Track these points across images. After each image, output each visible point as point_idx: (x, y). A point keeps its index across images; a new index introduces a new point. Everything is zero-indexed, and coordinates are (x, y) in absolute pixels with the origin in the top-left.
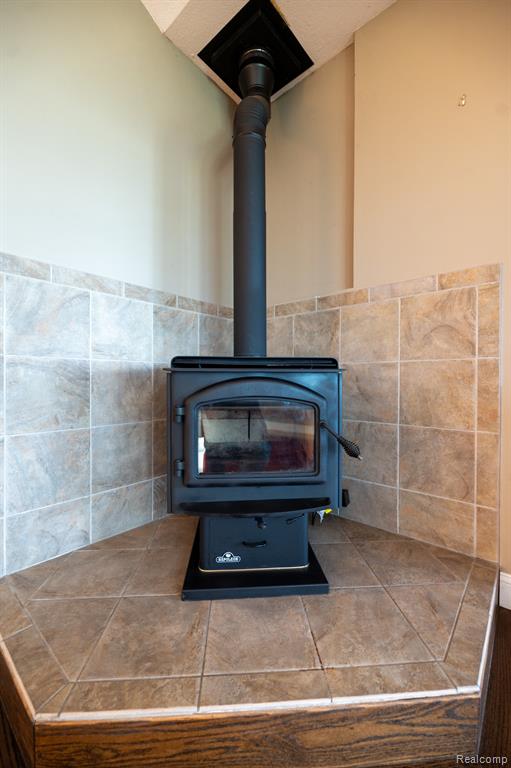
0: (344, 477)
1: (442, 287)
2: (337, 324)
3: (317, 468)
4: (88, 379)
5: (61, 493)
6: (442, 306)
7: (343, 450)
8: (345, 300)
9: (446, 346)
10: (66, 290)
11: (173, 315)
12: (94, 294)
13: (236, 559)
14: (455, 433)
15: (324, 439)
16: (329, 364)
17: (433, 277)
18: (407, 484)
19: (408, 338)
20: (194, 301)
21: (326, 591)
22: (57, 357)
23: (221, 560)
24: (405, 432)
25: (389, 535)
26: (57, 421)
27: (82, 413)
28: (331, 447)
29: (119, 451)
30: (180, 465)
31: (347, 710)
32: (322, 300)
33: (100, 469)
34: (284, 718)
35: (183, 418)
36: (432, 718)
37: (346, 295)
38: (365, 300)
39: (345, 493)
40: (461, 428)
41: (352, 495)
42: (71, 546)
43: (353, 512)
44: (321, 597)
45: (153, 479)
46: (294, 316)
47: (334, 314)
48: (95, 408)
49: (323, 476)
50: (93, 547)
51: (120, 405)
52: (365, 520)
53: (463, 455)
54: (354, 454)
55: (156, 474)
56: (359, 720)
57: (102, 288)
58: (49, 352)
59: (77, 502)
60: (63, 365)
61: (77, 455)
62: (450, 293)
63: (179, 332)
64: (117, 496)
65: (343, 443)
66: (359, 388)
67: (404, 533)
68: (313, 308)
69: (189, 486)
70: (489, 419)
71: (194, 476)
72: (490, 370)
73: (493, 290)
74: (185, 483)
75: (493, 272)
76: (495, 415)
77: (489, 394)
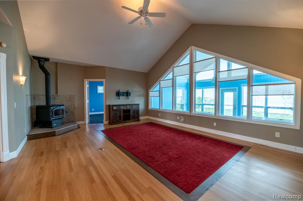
2: (55, 99)
9: (70, 102)
13: (56, 125)
17: (68, 95)
18: (66, 117)
19: (66, 101)
35: (53, 111)
37: (57, 95)
38: (60, 96)
40: (72, 110)
47: (55, 97)
62: (70, 97)
67: (66, 122)
70: (74, 109)
71: (54, 117)
72: (74, 105)
73: (74, 97)
74: (53, 117)
75: (74, 96)
76: (75, 109)
77: (74, 107)
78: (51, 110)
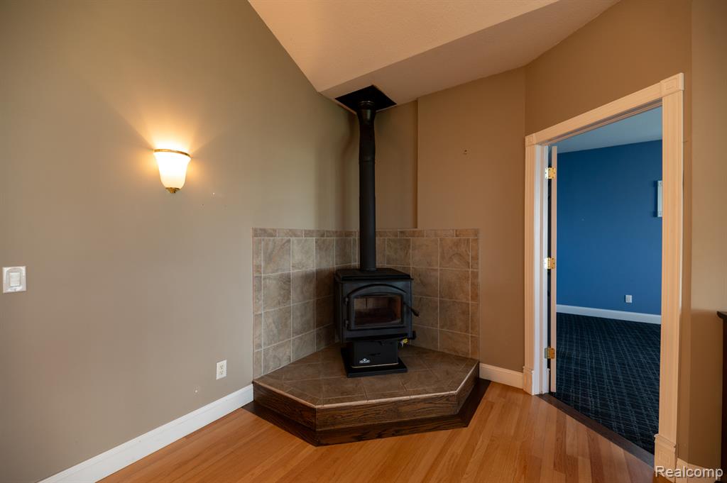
0: (413, 325)
1: (457, 236)
2: (409, 246)
3: (402, 321)
4: (290, 282)
5: (281, 338)
6: (457, 244)
7: (413, 314)
8: (413, 234)
9: (458, 263)
10: (282, 239)
11: (324, 241)
12: (293, 239)
13: (368, 361)
14: (462, 303)
15: (405, 309)
16: (406, 277)
17: (453, 230)
18: (442, 327)
19: (443, 257)
20: (333, 232)
21: (406, 371)
22: (280, 273)
23: (361, 362)
24: (441, 302)
25: (434, 351)
26: (279, 304)
27: (289, 298)
28: (408, 313)
29: (302, 316)
30: (347, 322)
31: (415, 399)
32: (401, 232)
33: (295, 325)
34: (395, 402)
35: (348, 302)
36: (441, 401)
37: (414, 232)
38: (423, 236)
39: (414, 332)
40: (464, 301)
41: (417, 333)
42: (284, 364)
43: (419, 342)
44: (404, 374)
45: (315, 330)
46: (386, 238)
47: (408, 241)
48: (293, 296)
49: (405, 324)
50: (293, 363)
51: (302, 292)
52: (424, 346)
53: (465, 313)
54: (417, 315)
55: (317, 327)
56: (419, 402)
57: (296, 236)
58: (277, 270)
59: (287, 342)
60: (282, 276)
61: (286, 319)
62: (460, 240)
63: (326, 250)
64: (301, 338)
65: (412, 310)
66: (420, 279)
67: (441, 350)
68: (397, 236)
69: (351, 330)
70: (475, 296)
71: (353, 327)
72: (475, 275)
73: (476, 240)
74: (349, 329)
75: (476, 233)
76: (477, 295)
77: (475, 286)
78: (345, 295)
